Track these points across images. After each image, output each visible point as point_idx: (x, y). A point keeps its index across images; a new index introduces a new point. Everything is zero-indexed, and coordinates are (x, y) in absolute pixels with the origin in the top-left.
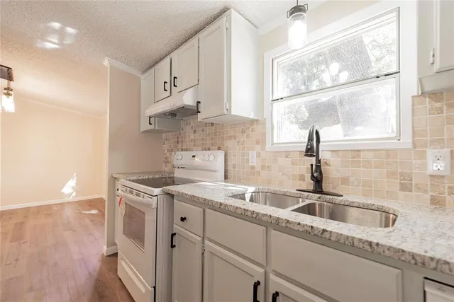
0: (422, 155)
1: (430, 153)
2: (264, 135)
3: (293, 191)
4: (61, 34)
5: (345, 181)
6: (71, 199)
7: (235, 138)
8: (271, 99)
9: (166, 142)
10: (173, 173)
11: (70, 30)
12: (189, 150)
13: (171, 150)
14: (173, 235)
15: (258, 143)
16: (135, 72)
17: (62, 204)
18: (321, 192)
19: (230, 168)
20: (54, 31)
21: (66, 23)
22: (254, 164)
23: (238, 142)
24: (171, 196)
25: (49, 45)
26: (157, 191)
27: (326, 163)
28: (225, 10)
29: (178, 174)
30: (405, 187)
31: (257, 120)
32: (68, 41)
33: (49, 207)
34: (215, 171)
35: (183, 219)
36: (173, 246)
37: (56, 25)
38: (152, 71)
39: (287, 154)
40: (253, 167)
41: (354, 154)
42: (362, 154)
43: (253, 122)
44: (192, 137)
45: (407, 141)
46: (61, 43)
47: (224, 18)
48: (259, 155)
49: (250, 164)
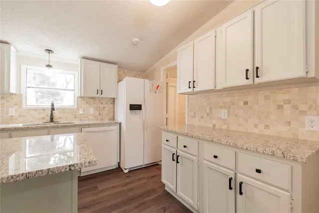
0: (79, 110)
1: (80, 109)
5: (60, 118)
8: (26, 86)
15: (16, 105)
30: (75, 118)
39: (36, 110)
40: (12, 116)
41: (63, 110)
42: (66, 110)
45: (76, 107)
49: (10, 115)
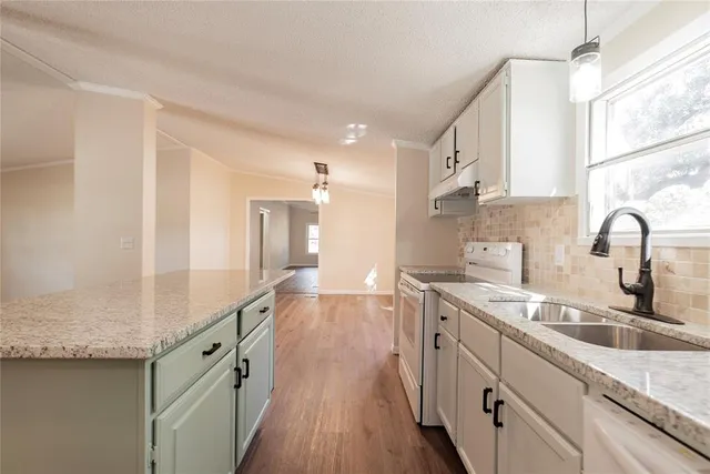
2: (575, 220)
3: (604, 308)
4: (356, 131)
5: (699, 301)
6: (372, 292)
7: (538, 224)
8: (587, 164)
9: (461, 229)
10: (464, 270)
11: (362, 126)
12: (482, 241)
13: (467, 240)
14: (437, 335)
15: (567, 233)
16: (423, 147)
17: (365, 296)
18: (650, 314)
19: (531, 268)
20: (352, 130)
21: (358, 122)
22: (561, 264)
23: (542, 230)
24: (438, 294)
25: (349, 142)
26: (424, 286)
27: (667, 267)
28: (504, 61)
29: (470, 271)
31: (566, 198)
32: (362, 135)
33: (354, 296)
34: (506, 270)
35: (443, 318)
36: (437, 347)
37: (352, 126)
38: (438, 143)
40: (560, 269)
43: (561, 201)
44: (488, 223)
46: (357, 138)
47: (503, 73)
48: (567, 251)
49: (557, 264)
